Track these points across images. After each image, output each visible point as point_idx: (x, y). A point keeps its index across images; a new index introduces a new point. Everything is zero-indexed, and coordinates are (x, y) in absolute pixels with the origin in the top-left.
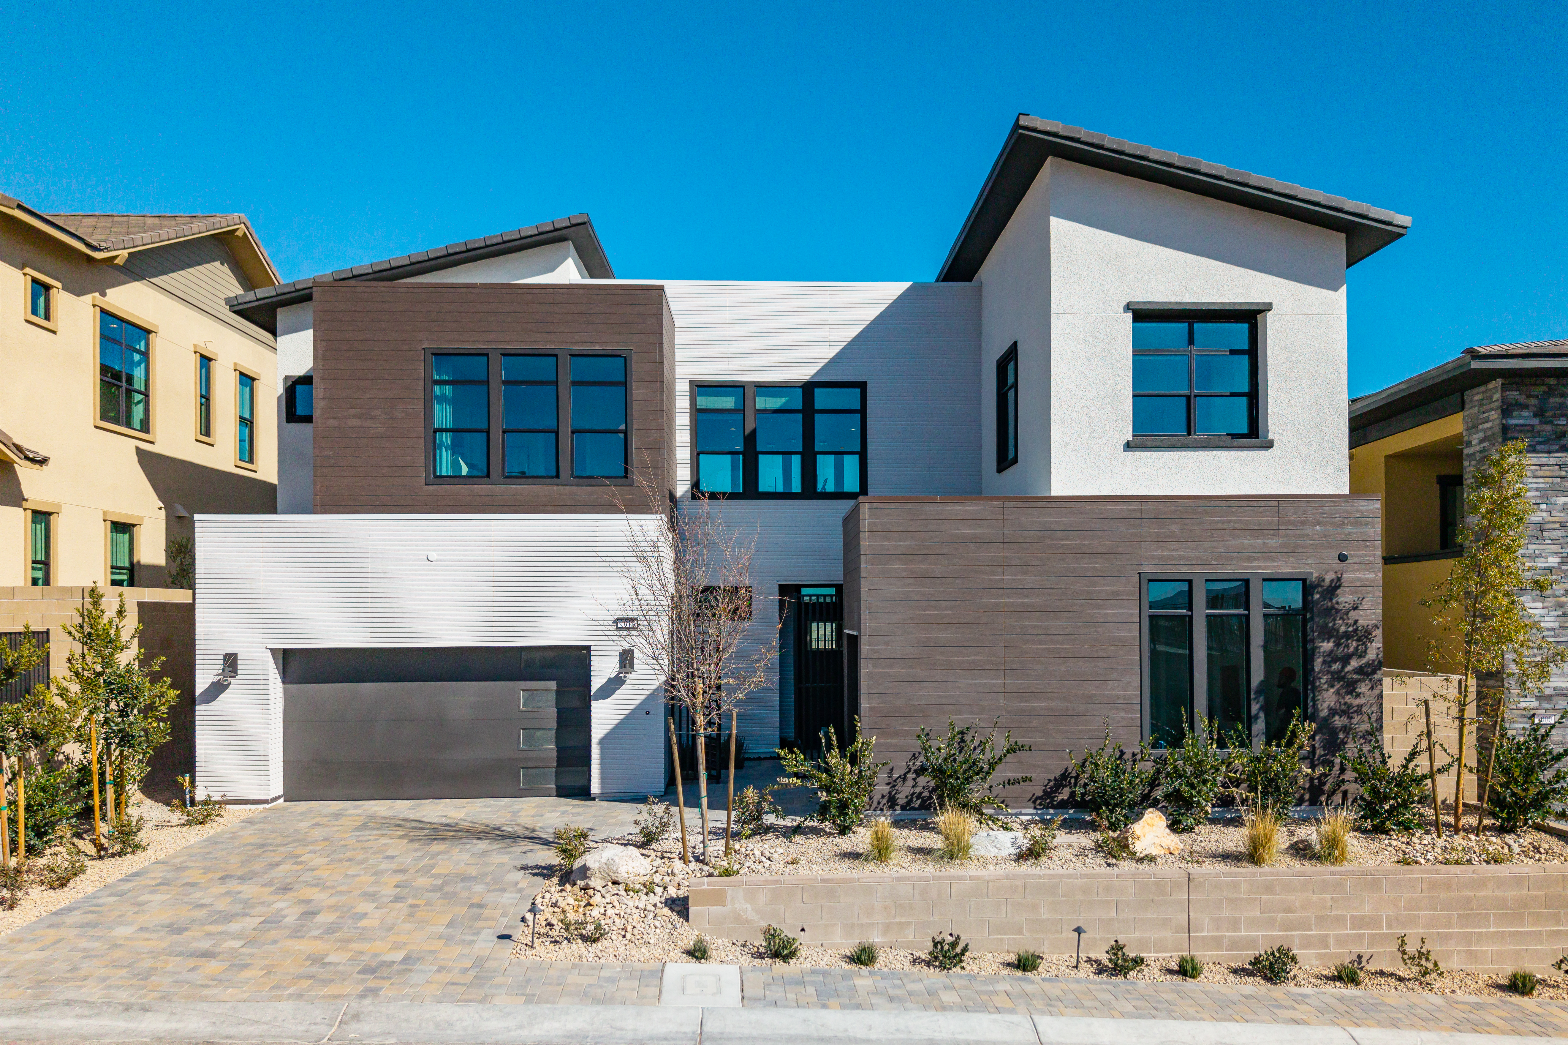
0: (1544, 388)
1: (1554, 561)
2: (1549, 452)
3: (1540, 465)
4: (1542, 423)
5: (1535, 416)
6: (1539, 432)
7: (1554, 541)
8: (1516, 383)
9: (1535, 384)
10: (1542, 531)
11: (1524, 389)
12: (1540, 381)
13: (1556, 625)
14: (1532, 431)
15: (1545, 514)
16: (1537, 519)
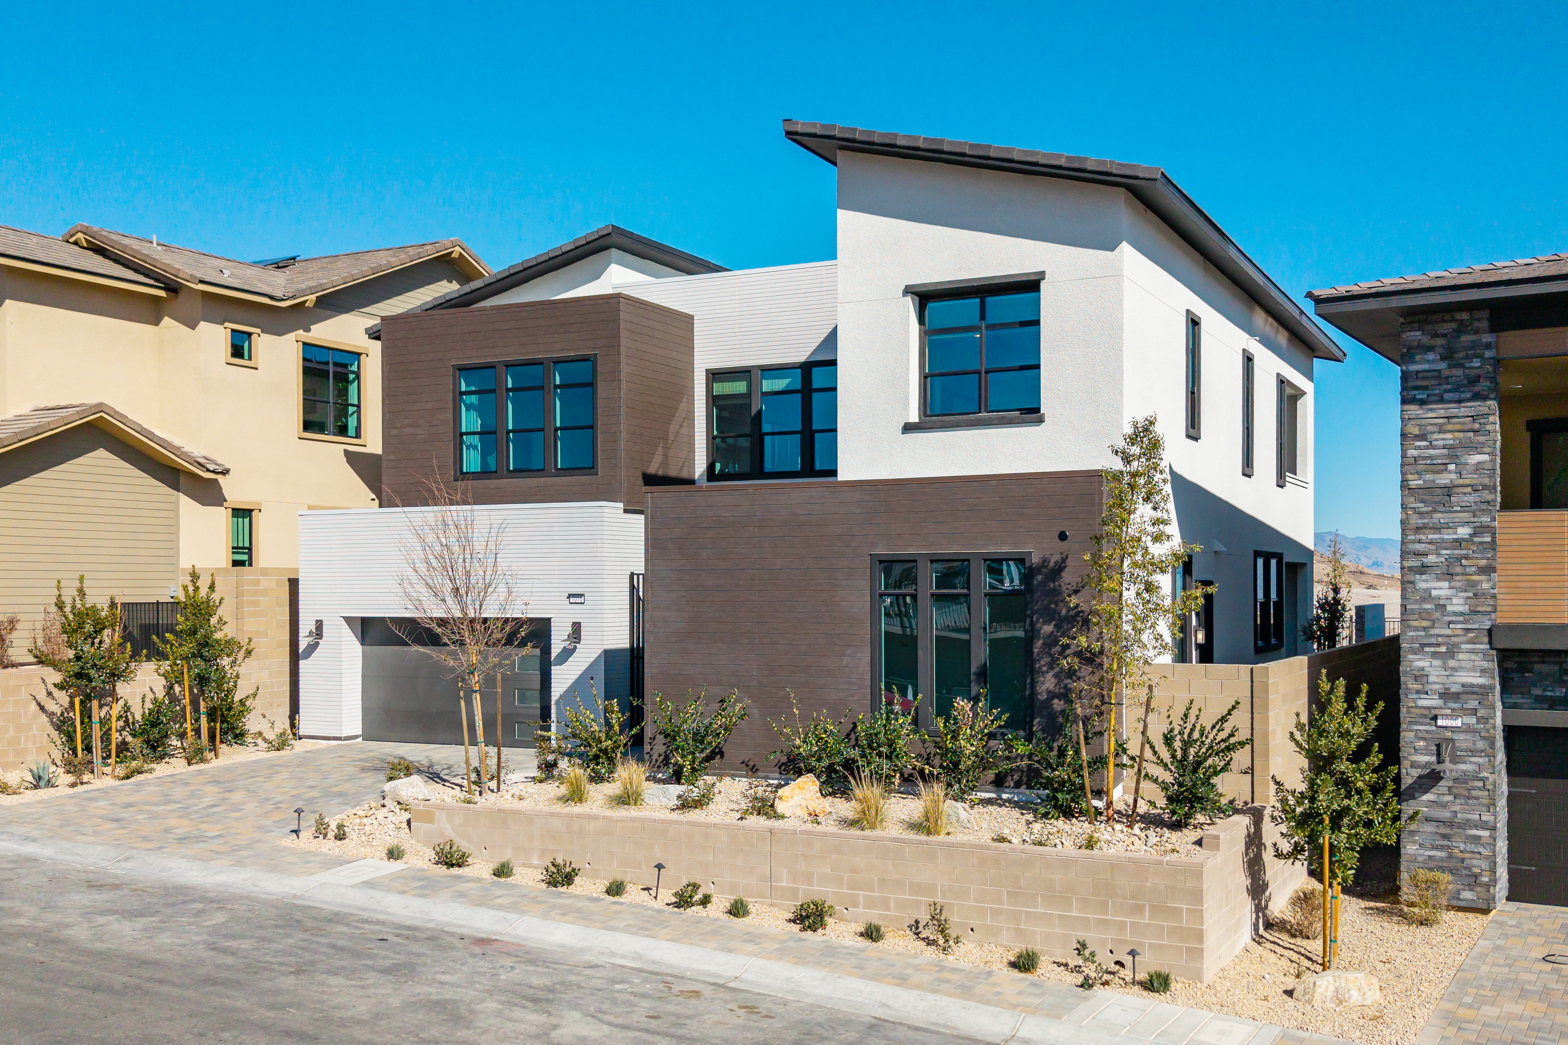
0: (1454, 325)
1: (1464, 532)
2: (1459, 401)
3: (1447, 418)
4: (1450, 367)
5: (1443, 358)
6: (1447, 378)
7: (1464, 509)
8: (1419, 322)
9: (1444, 321)
10: (1450, 496)
11: (1429, 327)
12: (1448, 317)
13: (1465, 609)
14: (1438, 377)
15: (1453, 476)
16: (1444, 482)
